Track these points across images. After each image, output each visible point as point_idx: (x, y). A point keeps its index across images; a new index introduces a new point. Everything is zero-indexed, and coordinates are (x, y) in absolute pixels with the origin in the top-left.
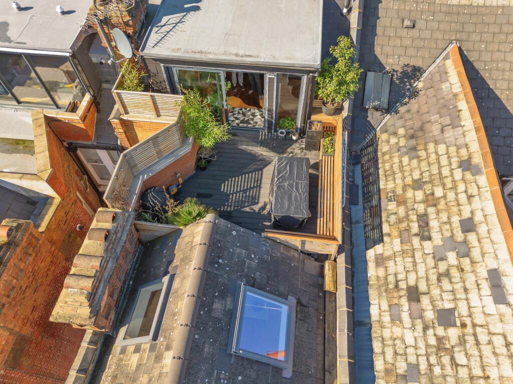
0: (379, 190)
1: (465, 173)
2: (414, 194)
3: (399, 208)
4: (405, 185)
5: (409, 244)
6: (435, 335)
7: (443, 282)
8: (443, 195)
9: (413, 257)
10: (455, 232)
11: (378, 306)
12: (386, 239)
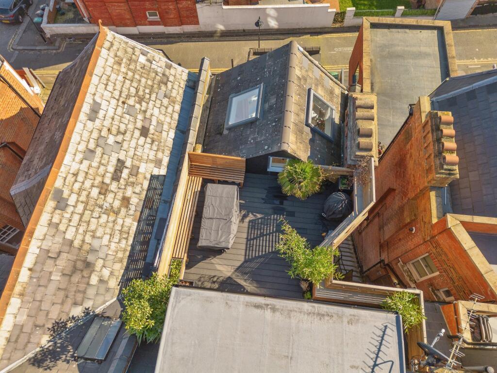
0: (139, 221)
1: (67, 197)
2: (113, 202)
3: (129, 196)
4: (117, 214)
5: (134, 164)
6: (141, 106)
7: (124, 130)
8: (93, 188)
9: (135, 154)
10: (100, 155)
11: (169, 136)
12: (149, 176)
